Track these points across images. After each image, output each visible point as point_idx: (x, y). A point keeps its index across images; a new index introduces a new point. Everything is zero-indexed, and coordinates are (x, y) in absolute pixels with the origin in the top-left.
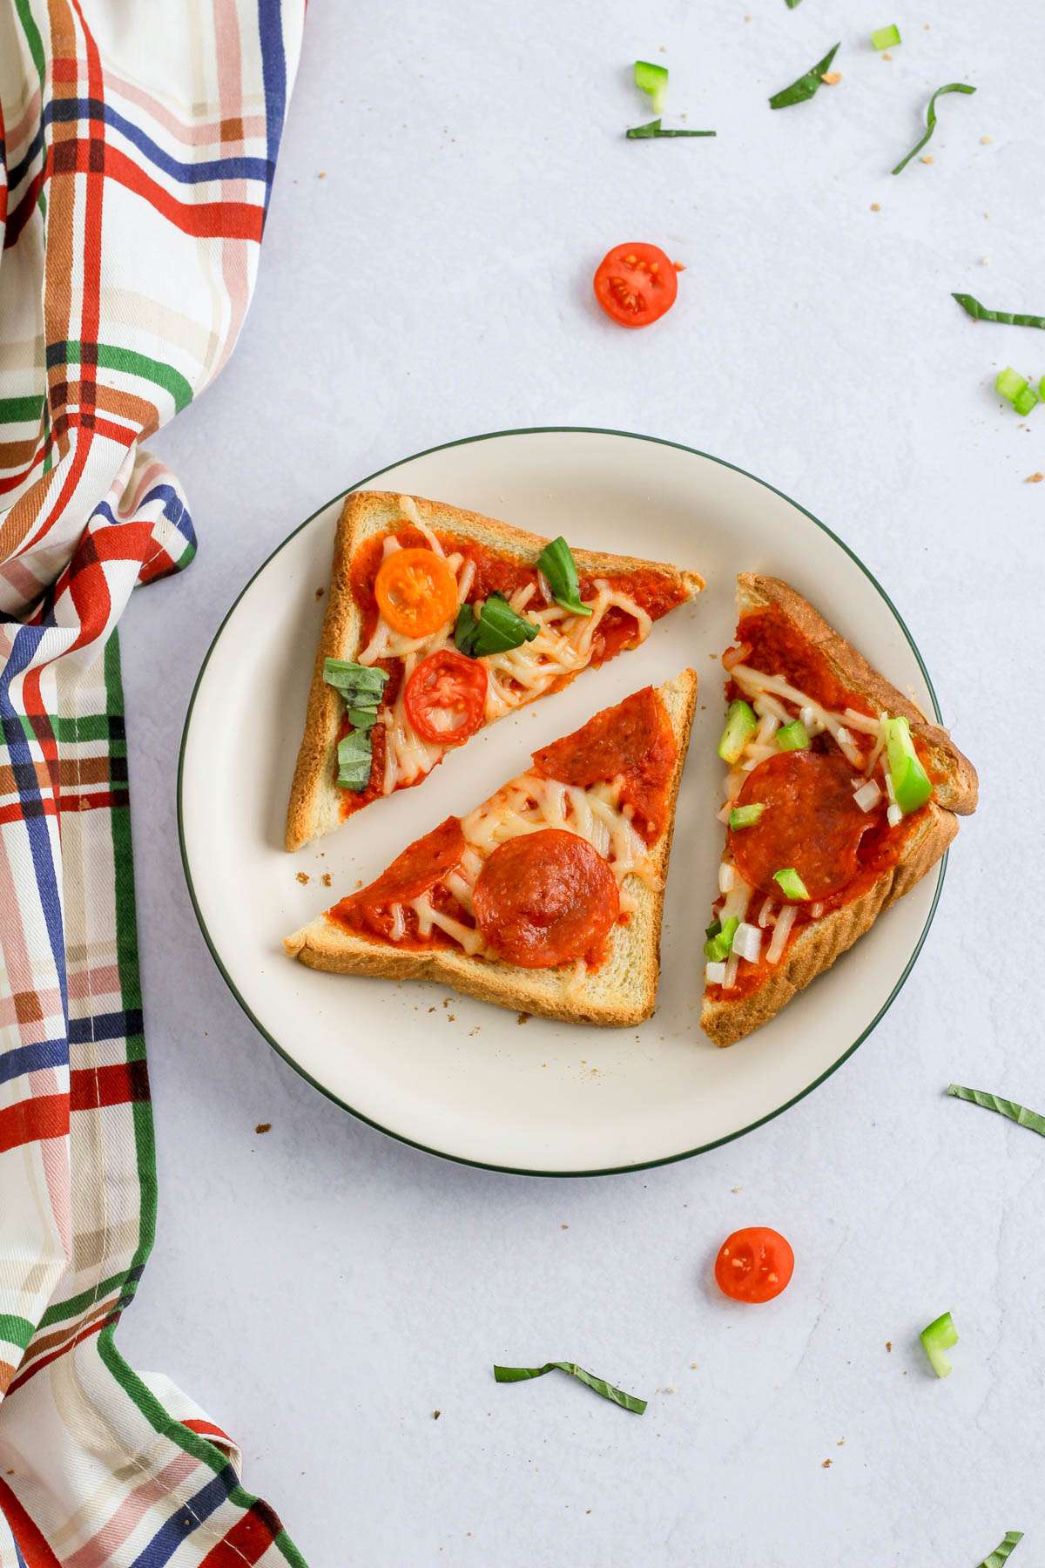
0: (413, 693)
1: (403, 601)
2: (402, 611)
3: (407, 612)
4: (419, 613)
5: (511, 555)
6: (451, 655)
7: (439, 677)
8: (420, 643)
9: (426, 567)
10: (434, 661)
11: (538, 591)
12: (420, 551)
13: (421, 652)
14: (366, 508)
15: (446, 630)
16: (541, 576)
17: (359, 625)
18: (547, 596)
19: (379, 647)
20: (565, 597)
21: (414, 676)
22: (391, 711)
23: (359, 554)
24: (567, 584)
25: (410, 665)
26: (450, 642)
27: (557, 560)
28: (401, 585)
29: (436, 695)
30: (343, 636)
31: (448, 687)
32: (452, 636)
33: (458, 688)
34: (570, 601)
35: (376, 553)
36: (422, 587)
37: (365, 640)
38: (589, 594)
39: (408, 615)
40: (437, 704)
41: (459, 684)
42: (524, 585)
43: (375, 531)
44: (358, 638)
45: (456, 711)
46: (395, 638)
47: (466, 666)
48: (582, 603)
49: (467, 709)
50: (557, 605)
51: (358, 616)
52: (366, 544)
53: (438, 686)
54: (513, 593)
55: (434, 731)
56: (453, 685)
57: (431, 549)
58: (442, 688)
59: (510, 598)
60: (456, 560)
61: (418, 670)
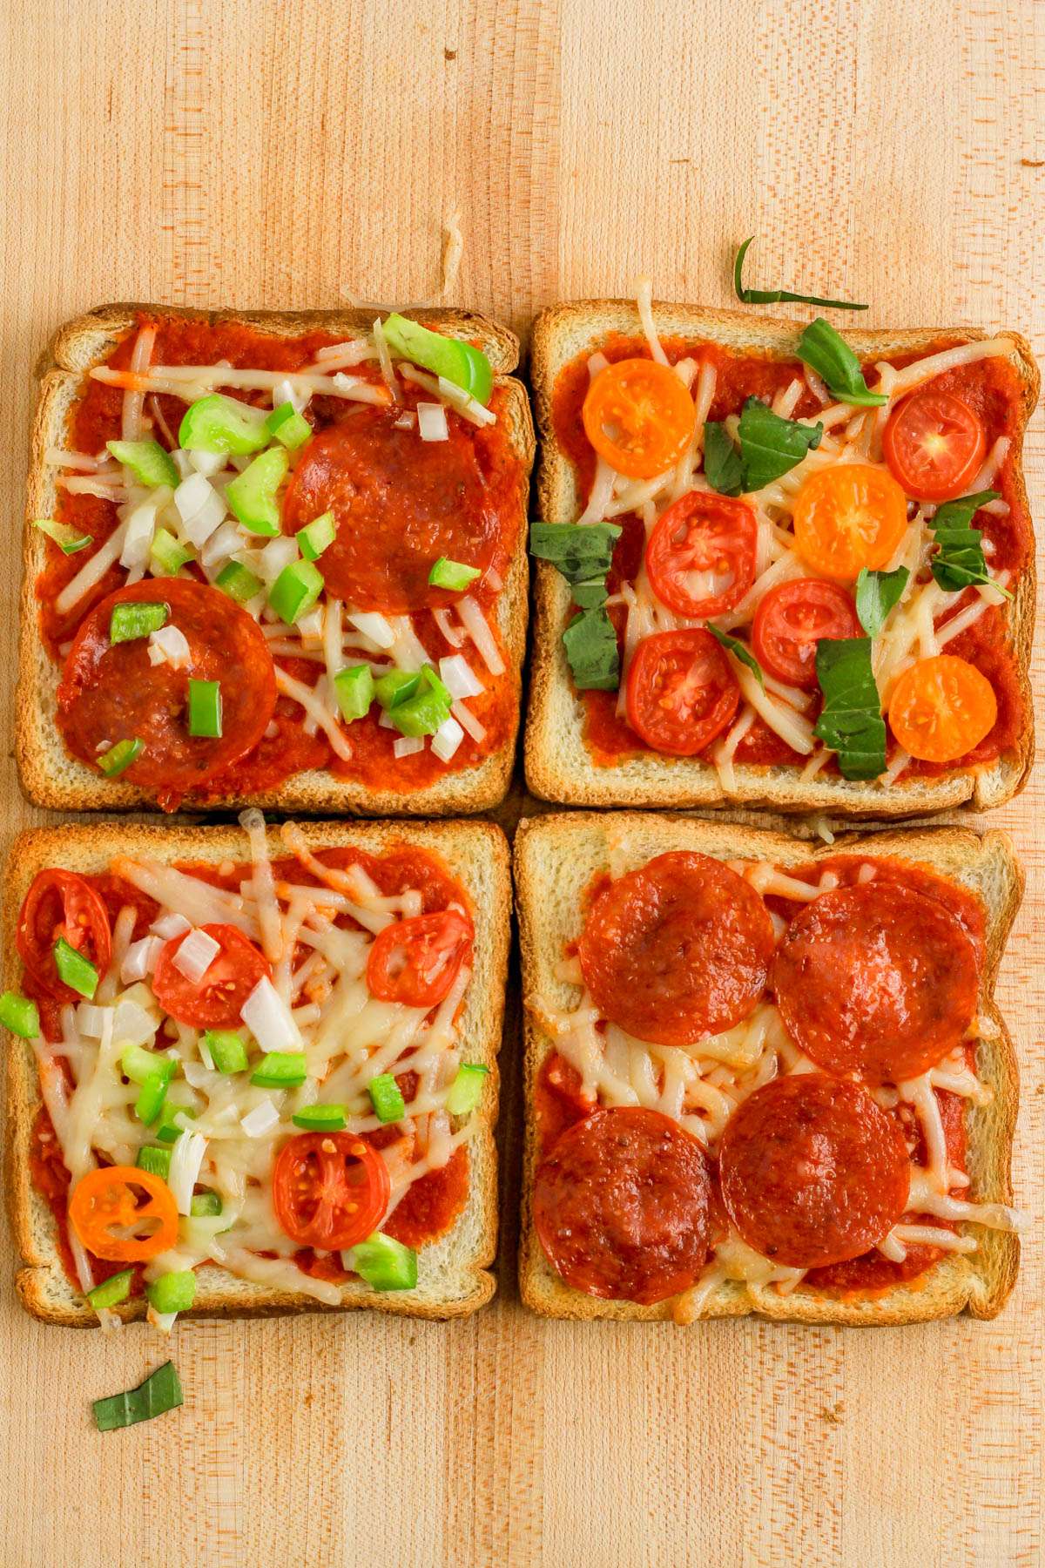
0: (656, 554)
1: (624, 436)
2: (624, 446)
3: (630, 446)
4: (646, 446)
5: (761, 350)
6: (704, 496)
7: (689, 527)
8: (655, 487)
9: (646, 383)
10: (681, 506)
11: (807, 391)
12: (635, 364)
13: (662, 501)
14: (557, 325)
15: (690, 461)
16: (807, 367)
17: (572, 481)
18: (820, 394)
19: (602, 504)
20: (845, 388)
21: (655, 531)
22: (634, 588)
23: (560, 386)
24: (844, 372)
25: (650, 517)
26: (700, 478)
27: (824, 343)
28: (616, 411)
29: (689, 555)
30: (554, 500)
31: (704, 543)
32: (700, 470)
33: (717, 542)
34: (854, 391)
35: (579, 381)
36: (643, 411)
37: (582, 498)
38: (871, 377)
39: (632, 450)
40: (691, 566)
41: (717, 535)
42: (786, 384)
43: (576, 353)
44: (574, 499)
45: (719, 572)
46: (622, 485)
47: (726, 509)
48: (870, 391)
49: (733, 566)
50: (836, 402)
51: (570, 470)
52: (567, 372)
53: (690, 541)
54: (773, 396)
55: (688, 602)
56: (711, 537)
57: (651, 358)
58: (696, 544)
59: (771, 405)
60: (686, 370)
61: (661, 523)
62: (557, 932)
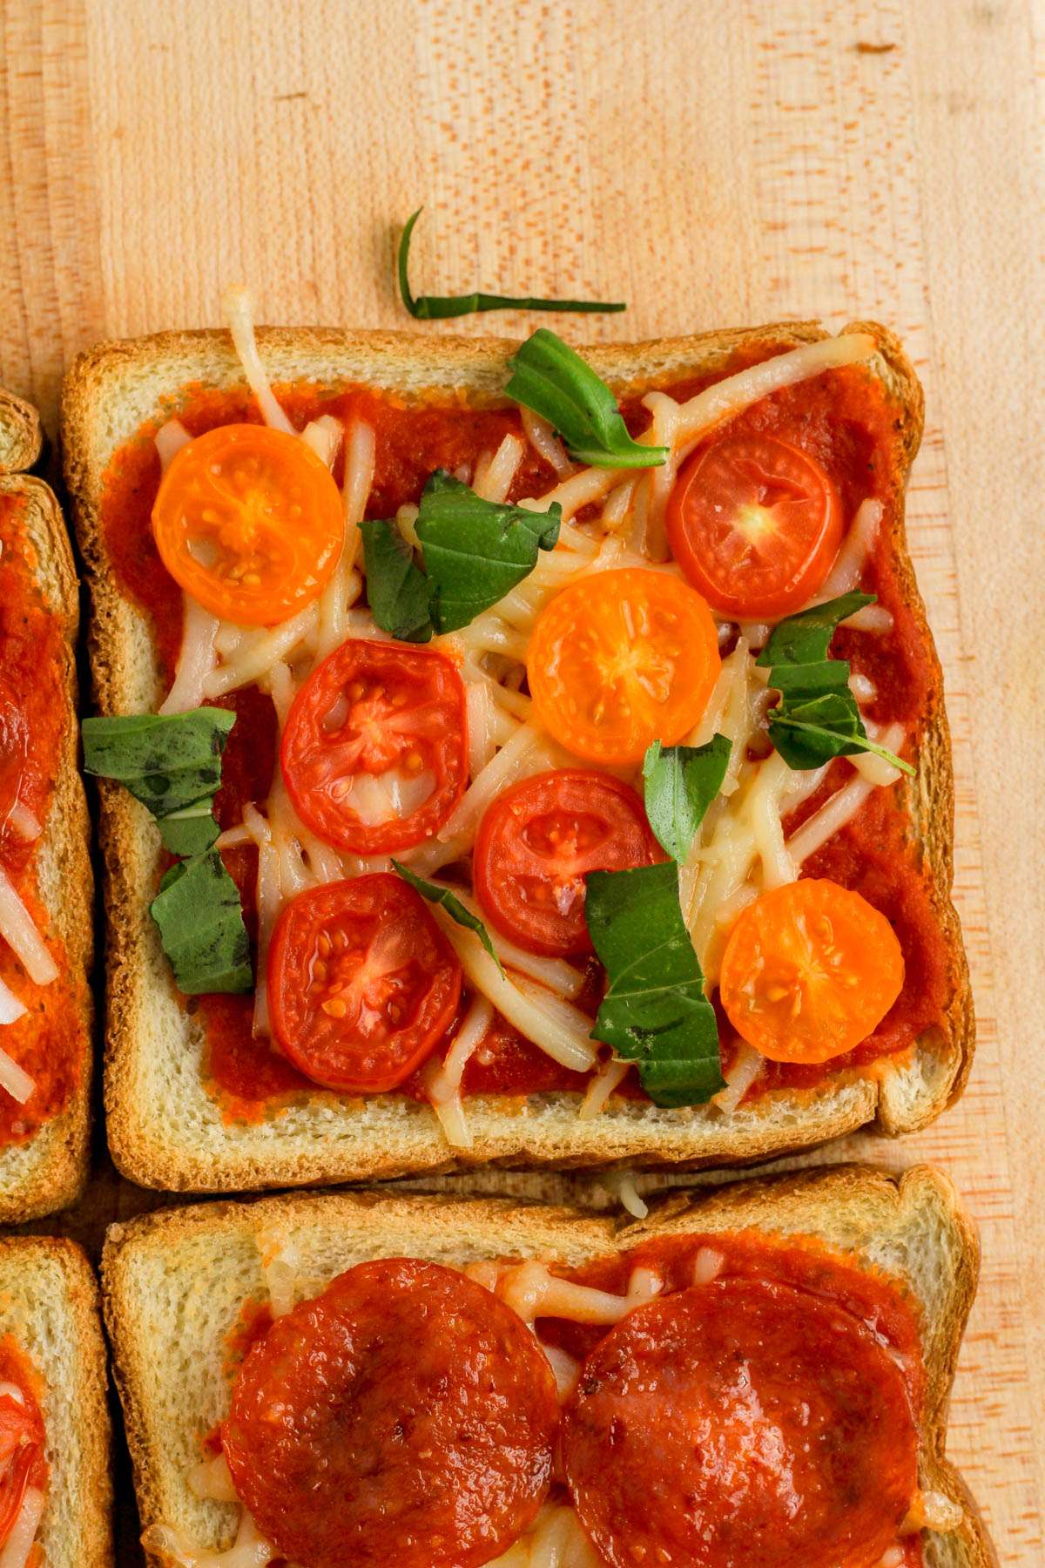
0: (296, 753)
1: (226, 557)
2: (226, 574)
3: (237, 573)
4: (265, 570)
5: (448, 392)
6: (369, 646)
7: (350, 701)
8: (284, 639)
9: (254, 463)
10: (331, 667)
11: (531, 453)
12: (232, 434)
13: (300, 661)
14: (98, 381)
15: (341, 591)
16: (527, 413)
17: (146, 642)
18: (550, 454)
19: (199, 676)
20: (596, 443)
21: (294, 711)
22: (265, 814)
23: (113, 483)
24: (590, 414)
25: (282, 690)
26: (362, 616)
27: (551, 369)
28: (208, 516)
29: (353, 749)
30: (117, 678)
31: (377, 726)
32: (360, 603)
33: (399, 722)
34: (610, 446)
35: (144, 472)
36: (253, 511)
37: (165, 669)
38: (637, 419)
39: (240, 580)
40: (359, 767)
41: (399, 710)
42: (494, 445)
43: (136, 426)
44: (152, 674)
45: (406, 772)
46: (230, 641)
47: (409, 666)
48: (635, 442)
49: (431, 762)
50: (581, 466)
51: (141, 624)
52: (123, 459)
53: (353, 726)
54: (473, 468)
55: (357, 829)
56: (388, 716)
57: (262, 422)
58: (363, 729)
59: (471, 482)
60: (322, 436)
61: (301, 699)
62: (188, 1414)
